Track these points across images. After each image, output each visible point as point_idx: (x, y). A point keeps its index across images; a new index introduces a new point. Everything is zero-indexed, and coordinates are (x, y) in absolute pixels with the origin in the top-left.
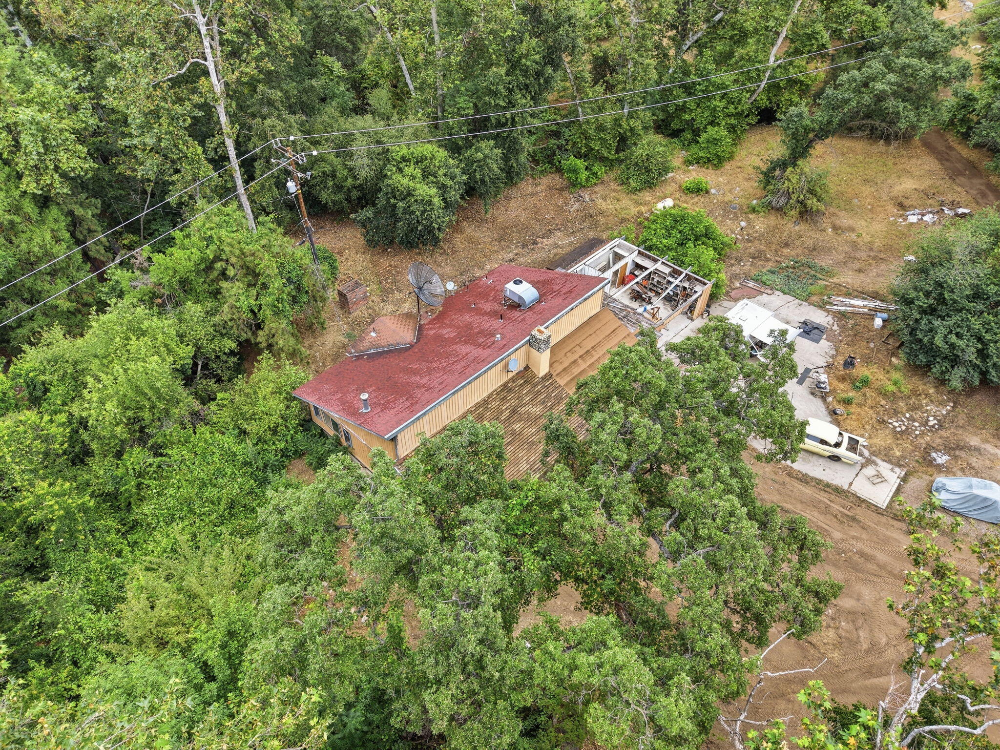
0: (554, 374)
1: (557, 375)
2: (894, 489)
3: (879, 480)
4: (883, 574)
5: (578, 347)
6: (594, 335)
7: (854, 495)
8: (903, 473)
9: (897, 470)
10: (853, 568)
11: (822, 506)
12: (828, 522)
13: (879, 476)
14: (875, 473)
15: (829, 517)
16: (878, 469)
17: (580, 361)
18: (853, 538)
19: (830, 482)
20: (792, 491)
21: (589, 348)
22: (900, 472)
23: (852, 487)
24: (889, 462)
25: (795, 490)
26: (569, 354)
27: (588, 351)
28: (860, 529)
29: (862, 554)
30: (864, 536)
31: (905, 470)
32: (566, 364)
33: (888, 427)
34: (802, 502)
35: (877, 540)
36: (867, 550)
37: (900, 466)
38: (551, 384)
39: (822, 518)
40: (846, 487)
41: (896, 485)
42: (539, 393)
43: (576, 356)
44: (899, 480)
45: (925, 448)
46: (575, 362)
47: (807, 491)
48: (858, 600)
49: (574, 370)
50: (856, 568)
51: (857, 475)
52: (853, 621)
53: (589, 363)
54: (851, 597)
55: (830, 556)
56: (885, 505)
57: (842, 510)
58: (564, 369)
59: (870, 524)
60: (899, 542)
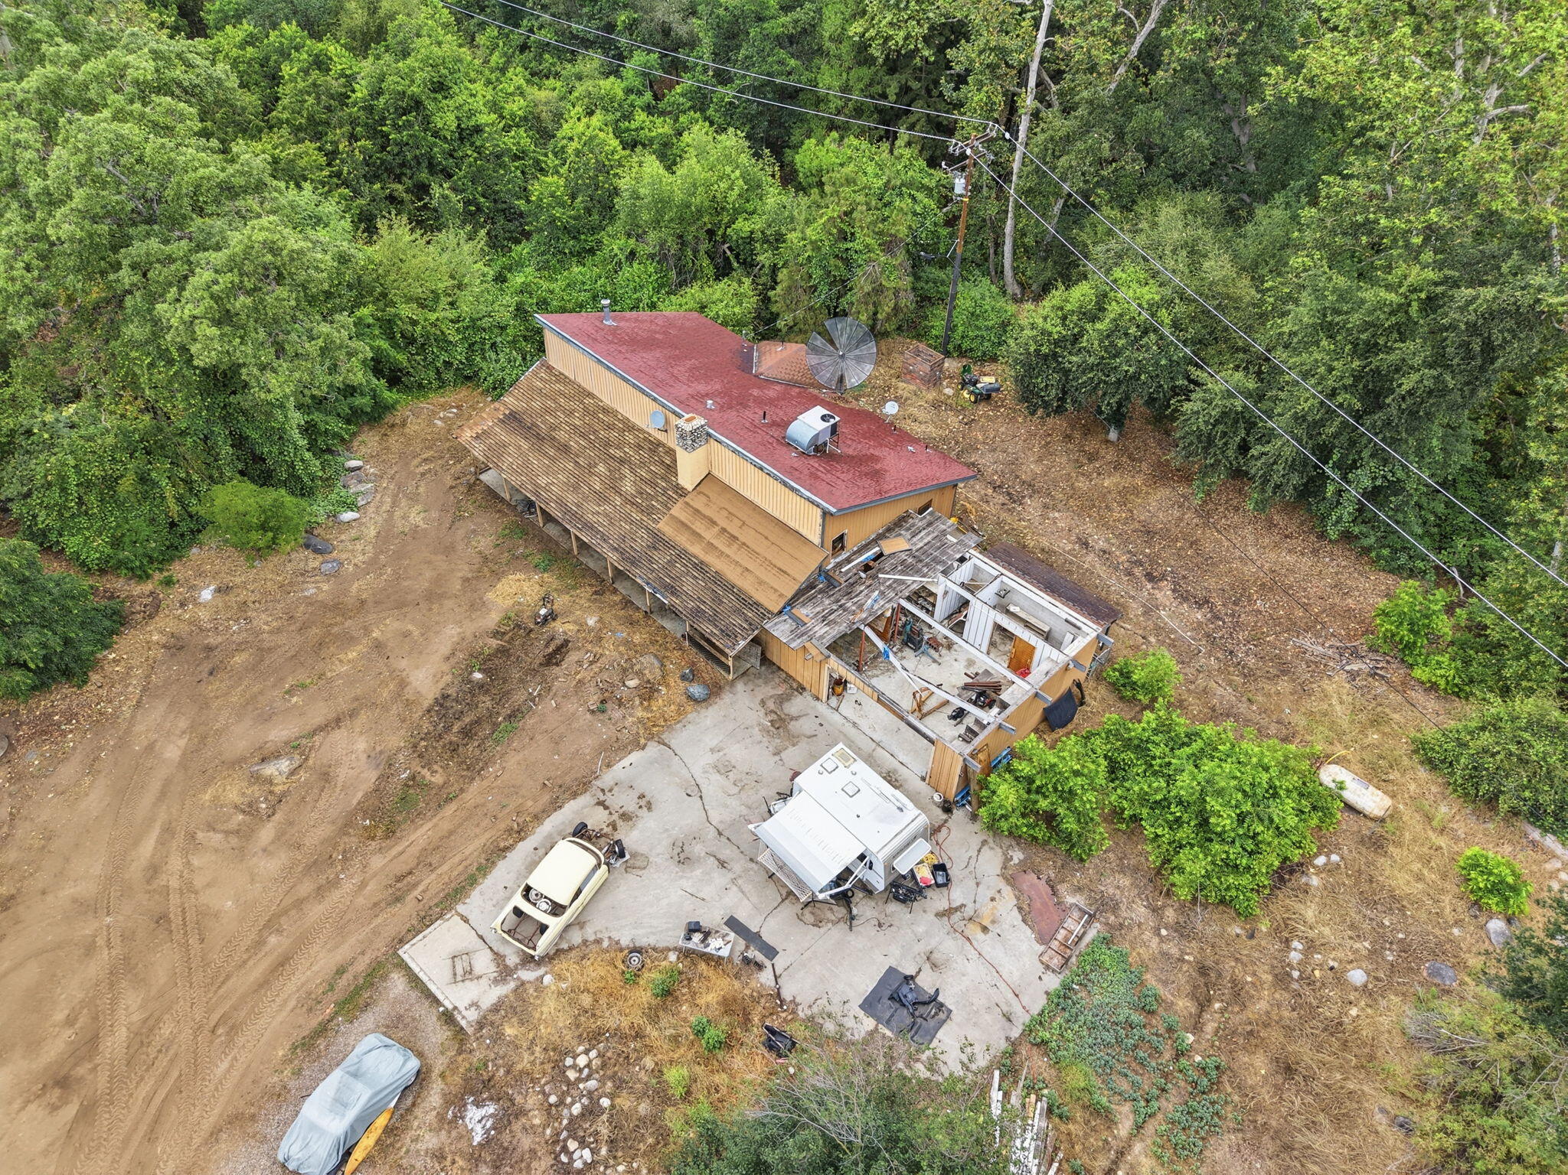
0: (687, 499)
1: (687, 503)
2: (433, 988)
3: (460, 971)
4: (288, 901)
5: (740, 523)
6: (766, 542)
7: (441, 916)
8: (463, 1023)
9: (473, 1015)
10: (315, 862)
11: (434, 859)
12: (402, 858)
13: (469, 974)
14: (478, 971)
15: (412, 863)
16: (484, 981)
17: (716, 529)
18: (363, 885)
19: (478, 888)
20: (478, 825)
21: (742, 539)
22: (467, 1018)
23: (457, 918)
24: (495, 1009)
25: (477, 831)
26: (725, 513)
27: (735, 538)
28: (375, 900)
29: (335, 883)
30: (360, 901)
31: (470, 1031)
32: (707, 512)
33: (581, 1041)
34: (451, 833)
35: (347, 917)
36: (335, 895)
37: (480, 1025)
38: (670, 498)
39: (415, 850)
40: (460, 908)
41: (440, 997)
42: (653, 484)
43: (723, 523)
44: (450, 1007)
45: (512, 1100)
46: (714, 523)
47: (471, 848)
48: (264, 850)
49: (698, 524)
50: (313, 867)
51: (481, 937)
52: (238, 832)
53: (714, 542)
54: (273, 842)
55: (346, 839)
56: (405, 957)
57: (420, 888)
58: (697, 511)
59: (379, 920)
60: (330, 951)
